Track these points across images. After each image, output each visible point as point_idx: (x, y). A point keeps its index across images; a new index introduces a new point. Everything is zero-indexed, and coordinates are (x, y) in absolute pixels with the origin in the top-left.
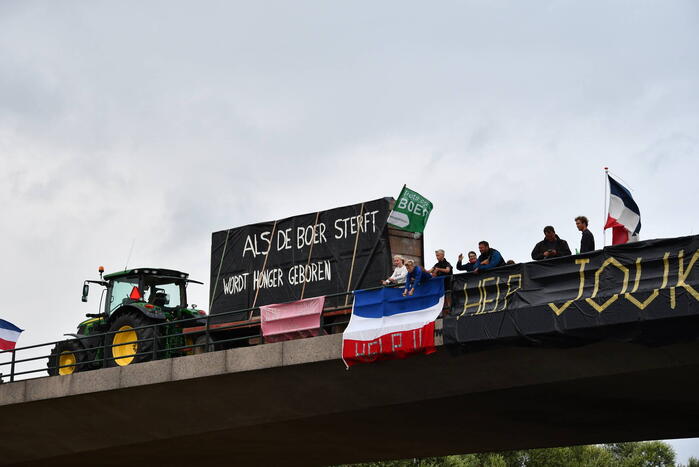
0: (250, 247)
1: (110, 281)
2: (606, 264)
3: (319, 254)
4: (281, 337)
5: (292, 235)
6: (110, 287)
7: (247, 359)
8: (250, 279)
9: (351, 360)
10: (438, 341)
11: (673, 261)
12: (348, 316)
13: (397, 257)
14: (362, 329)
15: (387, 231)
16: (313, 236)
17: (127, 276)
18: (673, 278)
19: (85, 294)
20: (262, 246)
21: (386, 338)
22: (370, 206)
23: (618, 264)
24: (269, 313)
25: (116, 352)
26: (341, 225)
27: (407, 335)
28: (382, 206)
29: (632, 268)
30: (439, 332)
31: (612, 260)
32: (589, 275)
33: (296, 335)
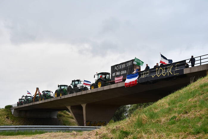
0: (116, 68)
1: (98, 74)
2: (160, 69)
3: (124, 69)
4: (117, 83)
5: (121, 66)
6: (98, 75)
7: (113, 86)
8: (116, 73)
9: (126, 86)
10: (137, 82)
11: (169, 68)
12: (126, 79)
13: (135, 69)
14: (128, 81)
15: (133, 65)
16: (124, 66)
17: (100, 74)
18: (169, 70)
19: (94, 77)
20: (117, 68)
21: (130, 82)
22: (131, 61)
23: (162, 69)
24: (116, 79)
25: (98, 85)
26: (127, 64)
27: (133, 82)
28: (133, 60)
29: (163, 69)
30: (137, 81)
31: (161, 68)
32: (158, 70)
33: (120, 82)
